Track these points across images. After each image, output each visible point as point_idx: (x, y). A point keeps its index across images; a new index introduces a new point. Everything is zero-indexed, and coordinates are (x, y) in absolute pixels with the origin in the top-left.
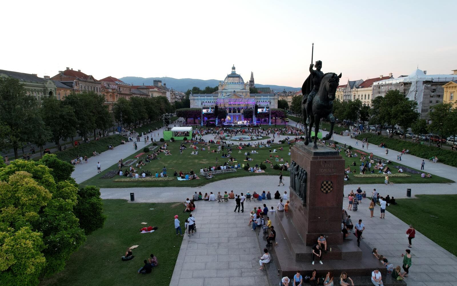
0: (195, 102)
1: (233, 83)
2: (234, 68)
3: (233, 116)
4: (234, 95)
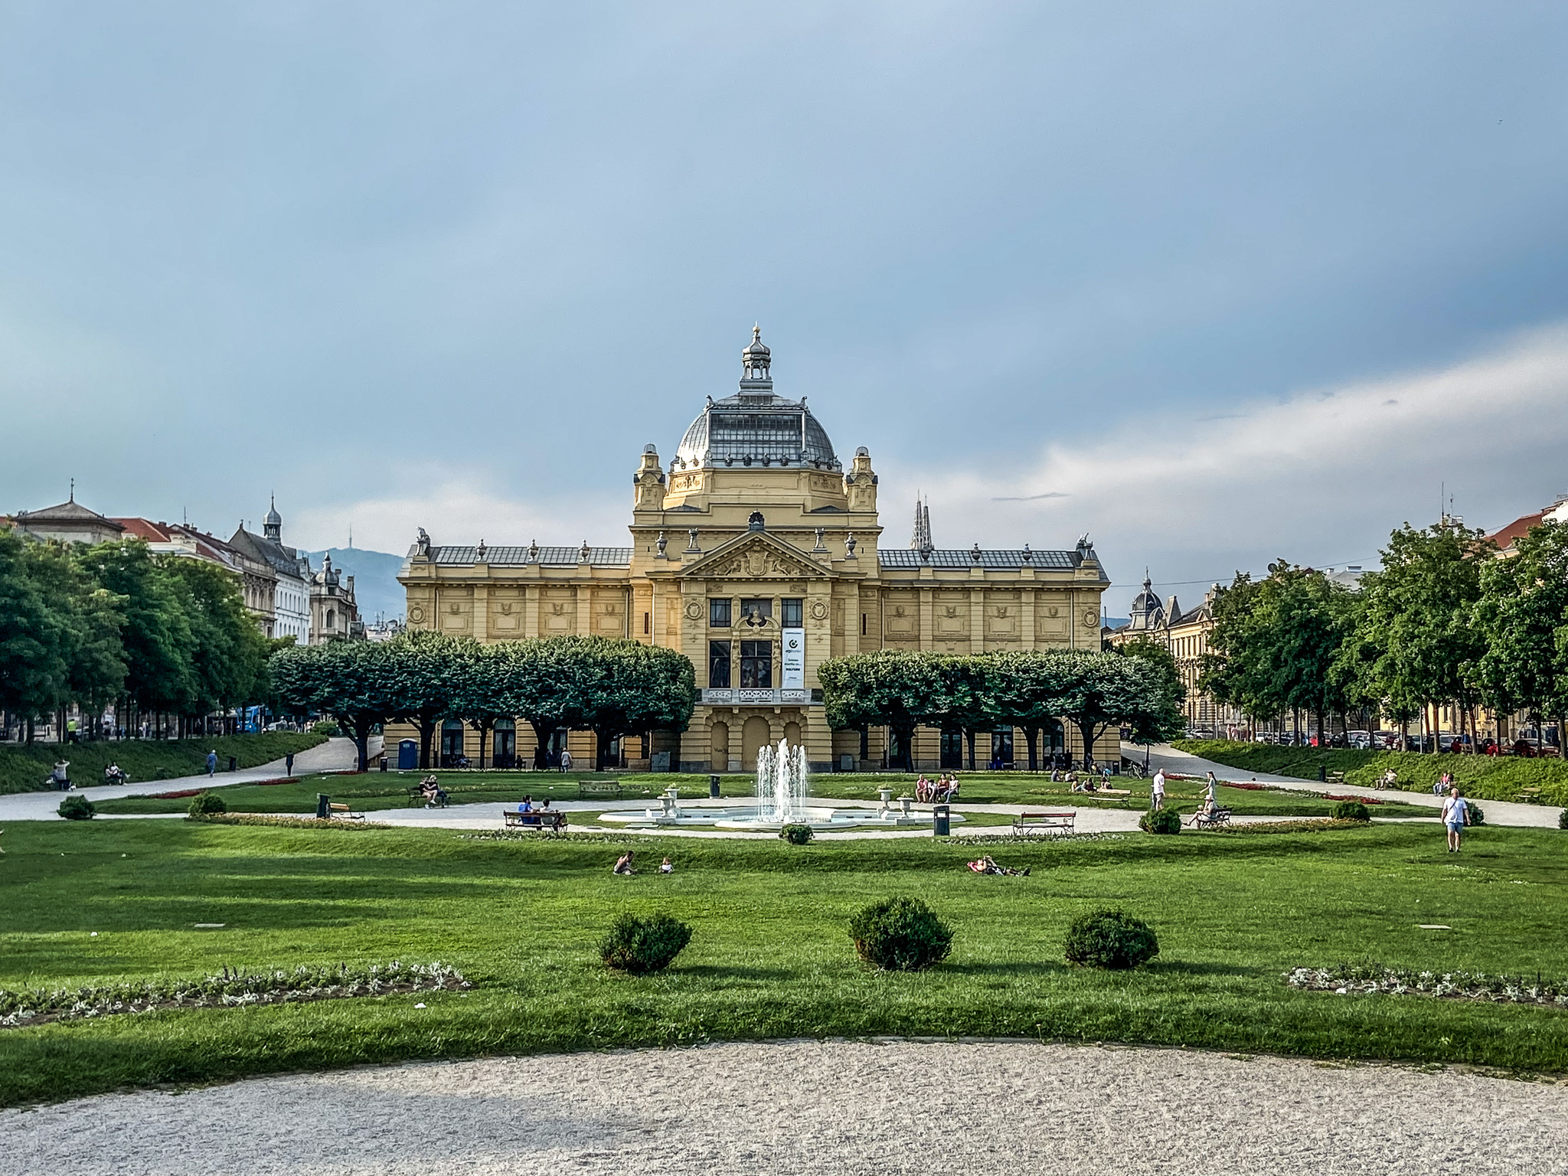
0: (446, 607)
1: (748, 461)
2: (761, 358)
3: (742, 709)
4: (750, 549)
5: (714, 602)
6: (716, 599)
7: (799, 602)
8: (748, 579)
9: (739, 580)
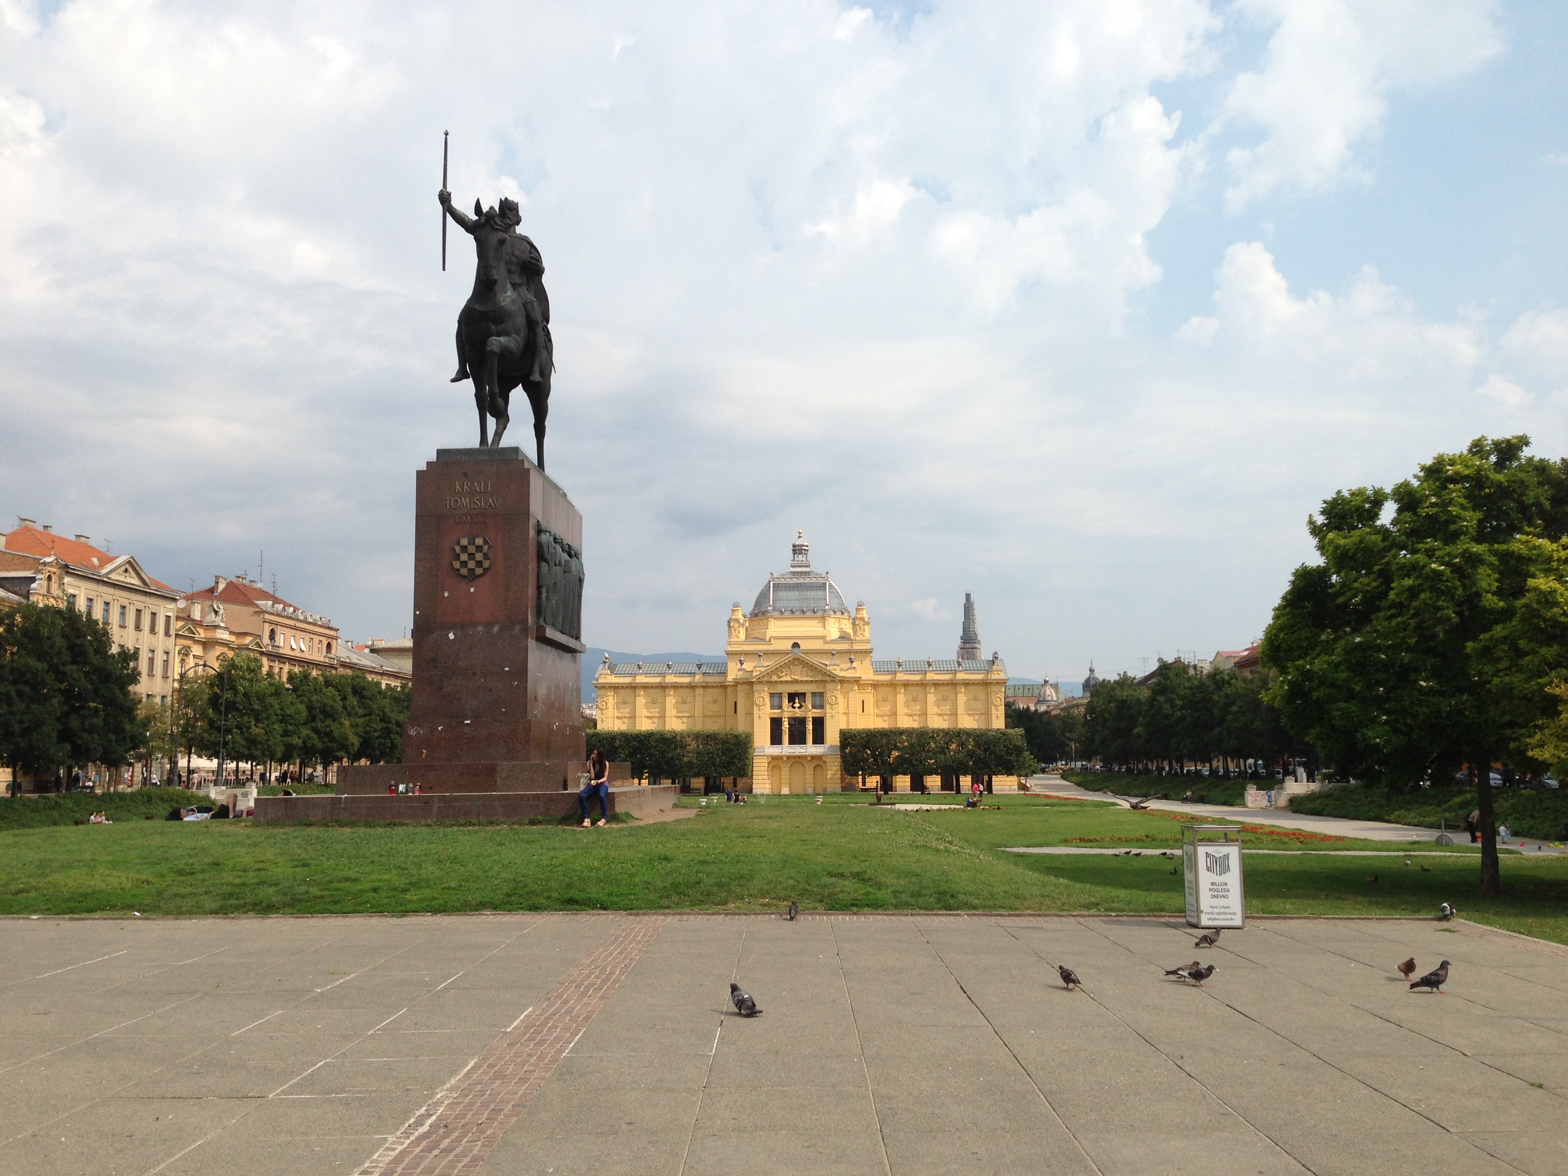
0: (619, 700)
1: (794, 611)
2: (803, 549)
3: (788, 758)
4: (793, 664)
5: (772, 695)
6: (773, 694)
7: (822, 694)
8: (791, 682)
9: (786, 682)
